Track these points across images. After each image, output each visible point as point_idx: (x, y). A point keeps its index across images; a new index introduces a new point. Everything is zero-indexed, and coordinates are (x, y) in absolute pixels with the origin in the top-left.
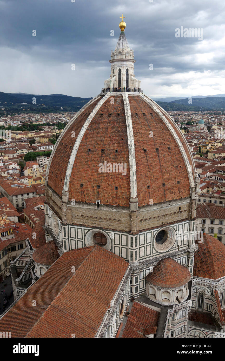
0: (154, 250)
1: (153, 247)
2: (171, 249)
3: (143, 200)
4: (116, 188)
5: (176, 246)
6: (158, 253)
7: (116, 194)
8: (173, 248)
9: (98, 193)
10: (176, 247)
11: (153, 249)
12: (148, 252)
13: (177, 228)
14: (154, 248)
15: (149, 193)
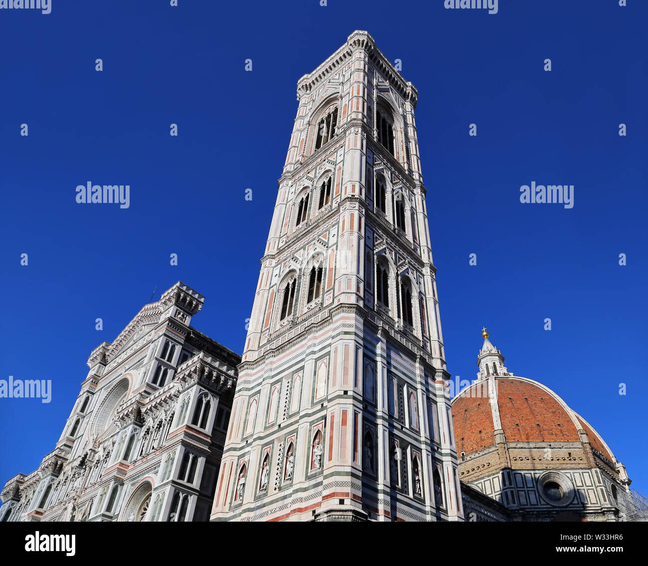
0: (541, 499)
1: (539, 495)
2: (571, 506)
3: (512, 436)
4: (480, 432)
5: (578, 502)
6: (549, 506)
7: (481, 437)
8: (575, 504)
9: (463, 445)
10: (578, 504)
11: (539, 498)
12: (533, 501)
13: (571, 476)
14: (541, 497)
15: (519, 430)
